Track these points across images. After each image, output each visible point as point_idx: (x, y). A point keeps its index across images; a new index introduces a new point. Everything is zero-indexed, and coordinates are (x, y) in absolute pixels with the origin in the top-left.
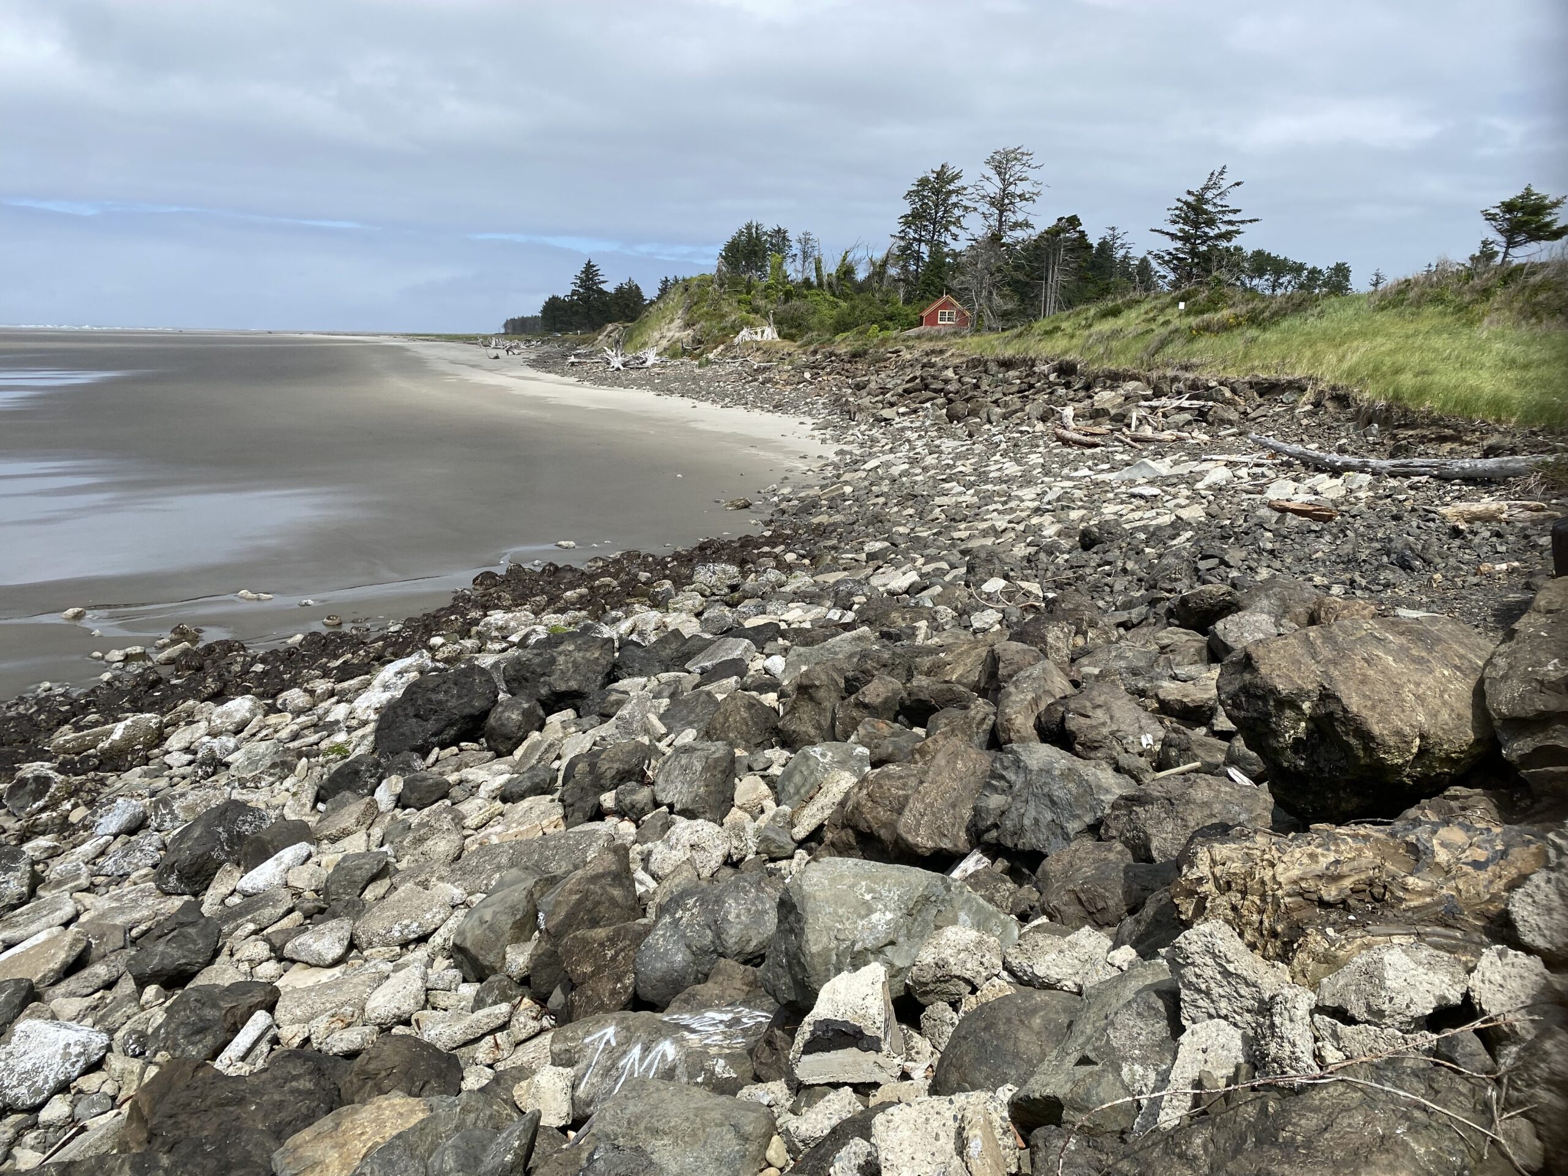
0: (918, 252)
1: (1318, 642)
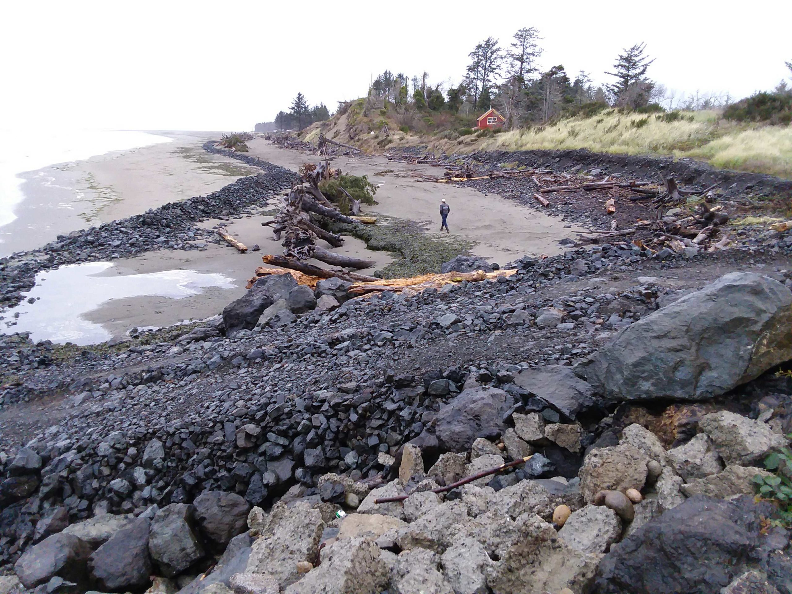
0: (476, 86)
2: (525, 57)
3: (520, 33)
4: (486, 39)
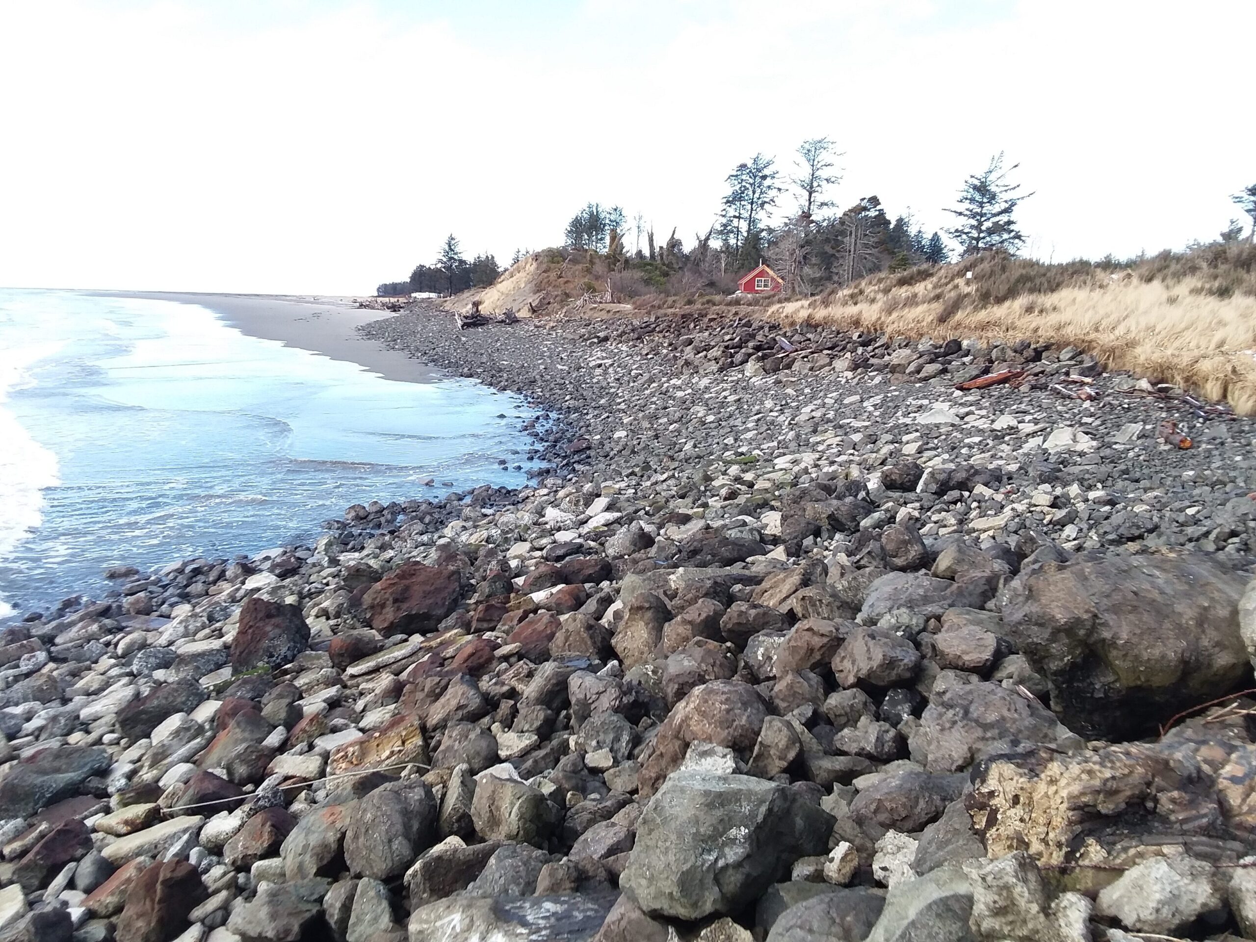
0: (738, 227)
1: (1093, 577)
2: (815, 184)
3: (807, 146)
4: (755, 155)
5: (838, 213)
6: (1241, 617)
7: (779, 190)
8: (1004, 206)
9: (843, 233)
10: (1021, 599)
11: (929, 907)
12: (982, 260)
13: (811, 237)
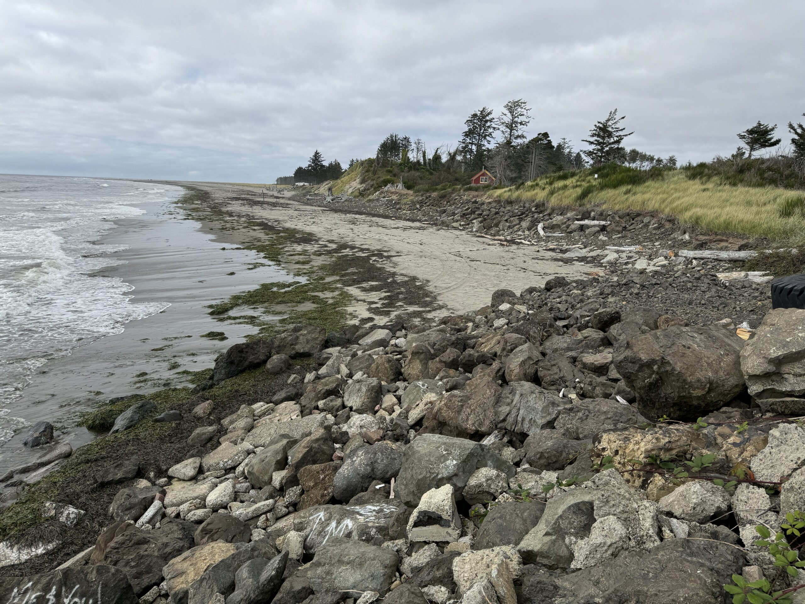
0: (471, 149)
1: (661, 337)
2: (514, 125)
3: (510, 104)
4: (481, 109)
5: (526, 141)
6: (741, 359)
7: (494, 128)
8: (616, 139)
9: (528, 153)
10: (623, 349)
11: (569, 508)
12: (604, 168)
13: (511, 154)
